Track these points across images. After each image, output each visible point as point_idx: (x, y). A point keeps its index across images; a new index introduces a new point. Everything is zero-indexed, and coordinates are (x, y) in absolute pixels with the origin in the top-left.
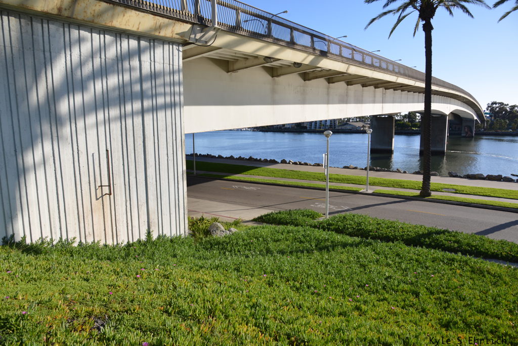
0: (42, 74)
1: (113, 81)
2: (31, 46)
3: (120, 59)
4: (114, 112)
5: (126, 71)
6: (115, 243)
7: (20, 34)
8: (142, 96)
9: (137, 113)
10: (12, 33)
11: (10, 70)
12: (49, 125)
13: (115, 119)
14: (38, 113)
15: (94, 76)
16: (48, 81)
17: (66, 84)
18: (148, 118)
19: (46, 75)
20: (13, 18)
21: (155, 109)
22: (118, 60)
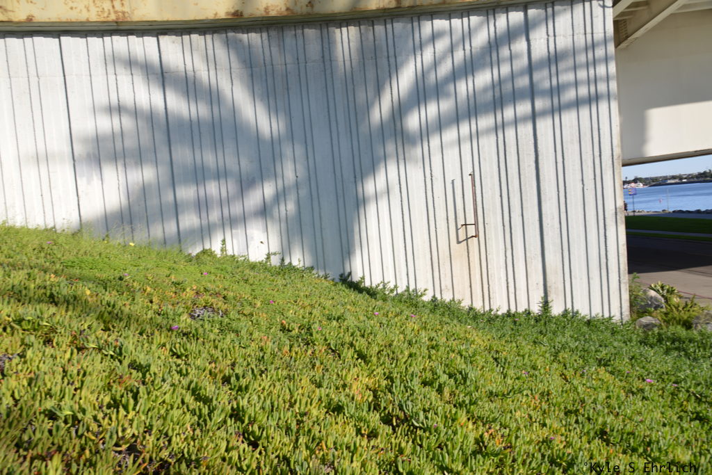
0: (386, 86)
1: (483, 78)
2: (373, 55)
3: (494, 45)
4: (486, 122)
5: (504, 60)
6: (487, 308)
7: (360, 43)
8: (532, 93)
9: (524, 119)
10: (351, 44)
11: (350, 87)
12: (395, 146)
13: (488, 131)
14: (381, 132)
15: (454, 76)
16: (393, 93)
17: (416, 92)
18: (544, 125)
19: (391, 86)
20: (353, 27)
21: (556, 110)
22: (490, 47)
